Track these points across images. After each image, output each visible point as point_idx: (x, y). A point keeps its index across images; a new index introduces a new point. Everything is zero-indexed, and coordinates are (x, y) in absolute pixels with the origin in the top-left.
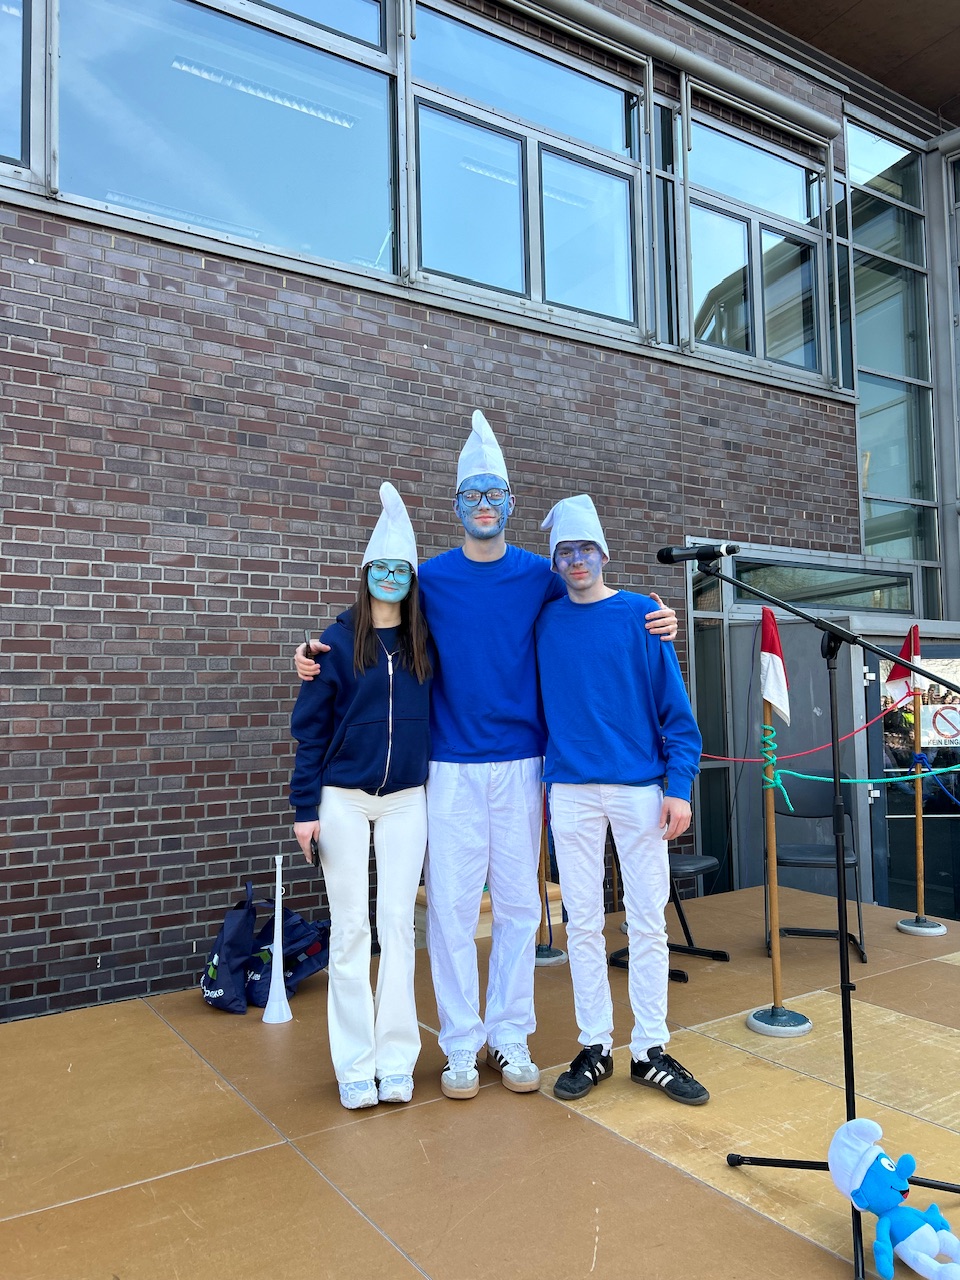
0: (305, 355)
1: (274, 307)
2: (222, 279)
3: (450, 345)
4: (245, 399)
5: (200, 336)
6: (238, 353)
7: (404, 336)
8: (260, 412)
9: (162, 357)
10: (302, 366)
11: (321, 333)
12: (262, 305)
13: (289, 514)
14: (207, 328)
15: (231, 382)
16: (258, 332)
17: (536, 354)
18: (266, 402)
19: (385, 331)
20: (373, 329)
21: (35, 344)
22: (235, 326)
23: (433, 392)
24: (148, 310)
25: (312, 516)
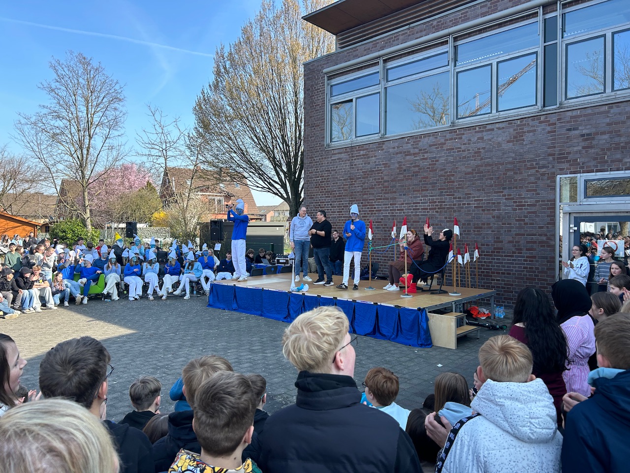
0: (426, 152)
1: (420, 144)
2: (410, 142)
3: (463, 137)
4: (414, 167)
5: (406, 155)
6: (413, 157)
7: (451, 139)
8: (417, 169)
9: (399, 162)
10: (426, 155)
11: (431, 146)
12: (418, 144)
13: (422, 190)
14: (408, 153)
15: (412, 164)
16: (417, 151)
17: (493, 130)
18: (419, 166)
19: (446, 140)
20: (443, 141)
21: (380, 167)
22: (412, 151)
23: (458, 151)
24: (397, 153)
25: (427, 190)
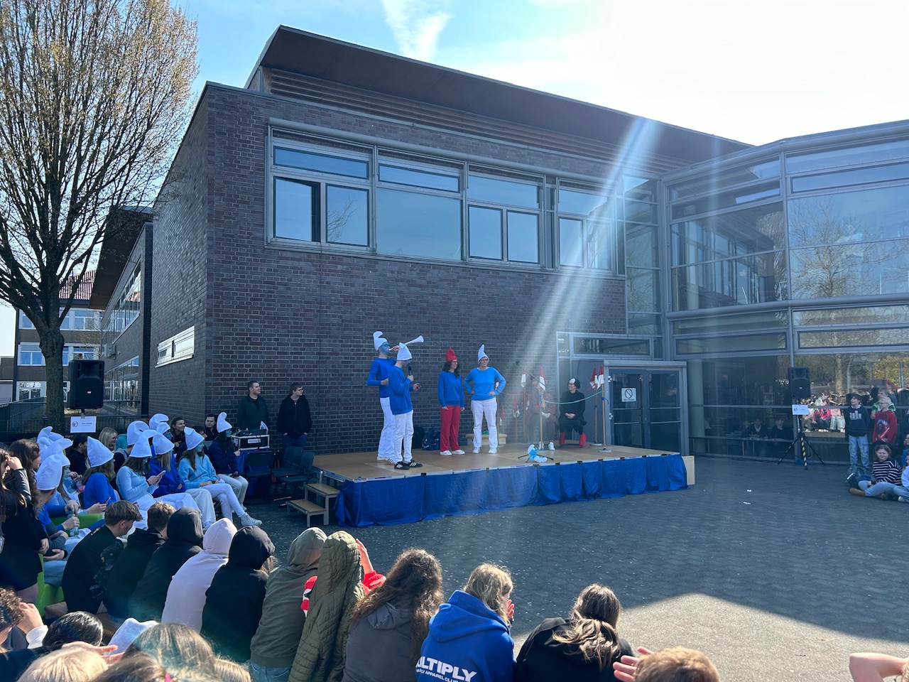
0: (437, 287)
1: (429, 275)
2: (415, 269)
3: (478, 278)
4: (421, 301)
5: (410, 286)
6: (419, 289)
7: (465, 278)
8: (425, 305)
9: (400, 292)
10: (436, 291)
11: (441, 280)
12: (426, 275)
13: (432, 332)
14: (412, 283)
15: (417, 297)
16: (424, 282)
17: (505, 278)
18: (427, 302)
19: (459, 277)
20: (455, 277)
21: (371, 293)
22: (418, 281)
23: (473, 293)
24: (397, 280)
25: (439, 333)
